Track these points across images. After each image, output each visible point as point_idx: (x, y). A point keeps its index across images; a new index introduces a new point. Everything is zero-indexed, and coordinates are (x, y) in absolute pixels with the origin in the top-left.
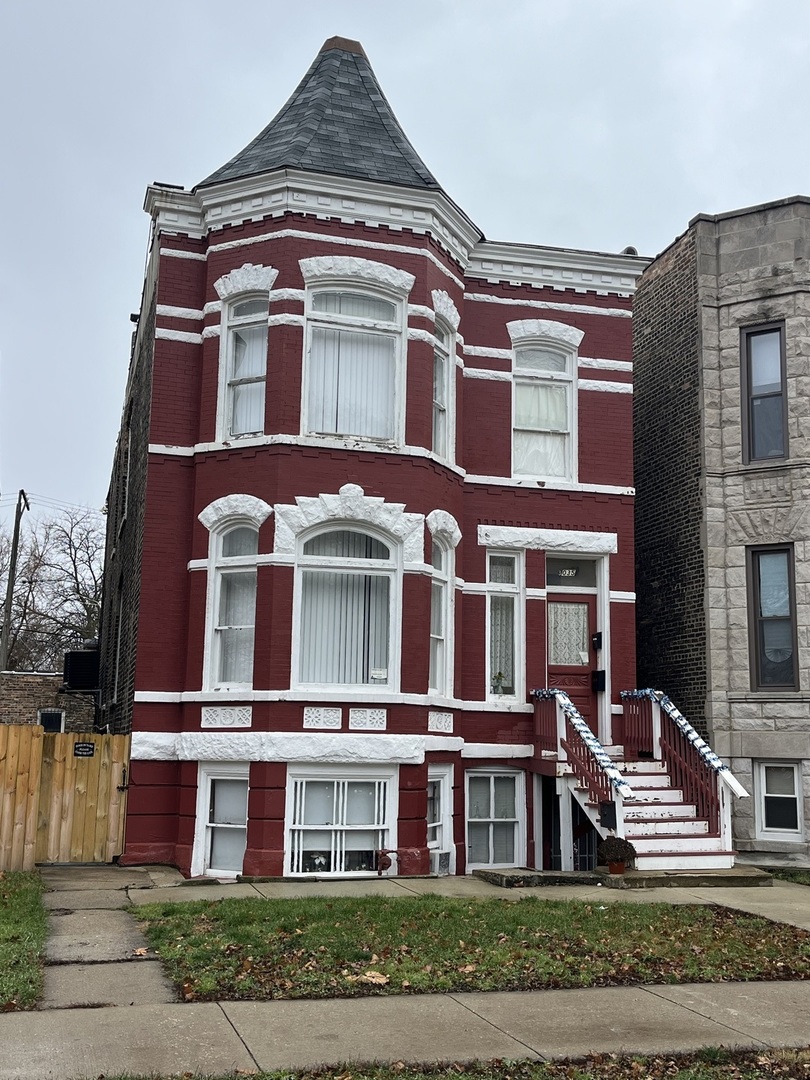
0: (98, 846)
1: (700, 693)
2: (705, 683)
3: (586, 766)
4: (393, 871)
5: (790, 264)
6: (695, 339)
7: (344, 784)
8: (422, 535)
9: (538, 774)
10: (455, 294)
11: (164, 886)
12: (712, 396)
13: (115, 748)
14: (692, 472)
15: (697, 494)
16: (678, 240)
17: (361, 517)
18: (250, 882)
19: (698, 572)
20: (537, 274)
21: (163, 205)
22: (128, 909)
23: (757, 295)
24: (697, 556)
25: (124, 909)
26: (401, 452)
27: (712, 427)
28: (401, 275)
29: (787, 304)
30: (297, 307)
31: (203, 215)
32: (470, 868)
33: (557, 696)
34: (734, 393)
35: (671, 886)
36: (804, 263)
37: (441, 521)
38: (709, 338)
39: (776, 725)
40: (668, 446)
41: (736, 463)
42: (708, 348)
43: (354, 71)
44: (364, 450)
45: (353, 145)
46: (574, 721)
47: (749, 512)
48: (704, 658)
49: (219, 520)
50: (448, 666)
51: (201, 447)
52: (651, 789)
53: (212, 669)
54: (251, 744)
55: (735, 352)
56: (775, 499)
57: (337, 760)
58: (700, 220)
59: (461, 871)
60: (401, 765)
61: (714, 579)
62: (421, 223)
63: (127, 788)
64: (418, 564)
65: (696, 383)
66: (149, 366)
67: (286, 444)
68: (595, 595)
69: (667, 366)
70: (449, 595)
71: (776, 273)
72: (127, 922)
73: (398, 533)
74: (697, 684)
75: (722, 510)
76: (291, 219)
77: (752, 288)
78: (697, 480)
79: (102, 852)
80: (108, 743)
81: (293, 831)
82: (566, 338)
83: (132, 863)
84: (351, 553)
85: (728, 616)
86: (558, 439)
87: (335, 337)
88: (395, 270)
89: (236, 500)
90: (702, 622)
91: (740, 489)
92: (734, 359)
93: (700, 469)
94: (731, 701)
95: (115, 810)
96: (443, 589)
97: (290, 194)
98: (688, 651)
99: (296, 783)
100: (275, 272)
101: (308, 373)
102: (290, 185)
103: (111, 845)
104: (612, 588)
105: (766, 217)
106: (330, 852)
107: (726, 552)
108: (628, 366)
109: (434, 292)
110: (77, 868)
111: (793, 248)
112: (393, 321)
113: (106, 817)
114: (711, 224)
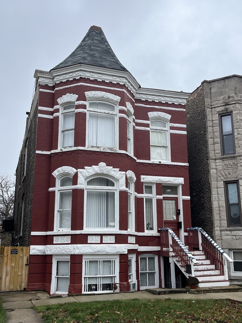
0: (19, 285)
1: (211, 228)
2: (213, 225)
3: (179, 252)
4: (118, 290)
5: (233, 95)
6: (205, 118)
7: (101, 261)
8: (125, 178)
9: (162, 256)
10: (132, 103)
11: (43, 300)
12: (211, 135)
13: (25, 251)
14: (205, 159)
15: (207, 165)
16: (198, 88)
17: (105, 173)
18: (72, 296)
19: (209, 190)
20: (157, 98)
21: (40, 75)
22: (33, 308)
23: (224, 104)
24: (208, 185)
25: (32, 308)
26: (117, 152)
27: (211, 144)
28: (116, 97)
29: (233, 107)
30: (84, 107)
31: (53, 79)
32: (142, 288)
33: (169, 230)
34: (218, 134)
35: (211, 293)
36: (237, 94)
37: (130, 174)
38: (209, 118)
39: (236, 238)
40: (197, 151)
41: (219, 155)
42: (209, 120)
43: (100, 36)
44: (106, 151)
45: (100, 57)
46: (175, 238)
47: (224, 171)
48: (212, 217)
49: (59, 175)
50: (133, 221)
51: (53, 151)
52: (200, 260)
53: (57, 224)
54: (70, 249)
55: (218, 122)
56: (232, 167)
57: (99, 253)
58: (205, 82)
59: (139, 290)
60: (120, 254)
61: (214, 192)
62: (122, 81)
63: (29, 265)
64: (124, 188)
65: (205, 131)
66: (35, 126)
67: (81, 150)
68: (177, 197)
69: (196, 126)
70: (133, 198)
71: (229, 97)
72: (34, 313)
73: (117, 178)
74: (210, 225)
75: (215, 170)
76: (82, 79)
77: (222, 102)
78: (207, 161)
79: (20, 287)
80: (22, 250)
81: (85, 278)
82: (166, 118)
83: (31, 290)
84: (102, 185)
85: (219, 204)
86: (164, 149)
87: (96, 116)
88: (115, 95)
89: (65, 168)
90: (211, 205)
91: (221, 164)
92: (217, 124)
93: (208, 158)
94: (221, 231)
95: (24, 272)
96: (131, 196)
97: (82, 72)
98: (206, 215)
99: (86, 261)
100: (77, 96)
101: (88, 127)
102: (82, 69)
103: (23, 284)
104: (183, 195)
105: (225, 81)
106: (97, 285)
107: (217, 183)
108: (185, 126)
109: (126, 102)
110: (10, 293)
111: (234, 90)
112: (114, 111)
113: (21, 275)
114: (208, 83)
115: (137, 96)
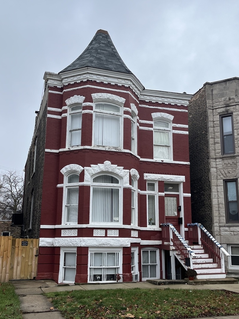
0: (29, 274)
1: (211, 224)
2: (212, 221)
3: (179, 246)
4: (121, 280)
5: (234, 97)
6: (206, 119)
7: (106, 253)
8: (128, 176)
9: (163, 250)
10: (137, 105)
11: (51, 287)
12: (212, 135)
13: (34, 243)
14: (206, 158)
15: (208, 164)
16: (200, 90)
17: (110, 171)
18: (79, 285)
19: (209, 187)
20: (160, 99)
21: (50, 78)
23: (224, 106)
24: (208, 183)
25: (42, 294)
26: (122, 151)
27: (212, 144)
28: (121, 99)
29: (233, 108)
30: (91, 108)
31: (61, 81)
32: (144, 279)
33: (170, 225)
34: (218, 134)
35: (208, 284)
36: (238, 96)
37: (134, 172)
38: (210, 118)
39: (234, 234)
40: (198, 150)
41: (219, 155)
42: (210, 121)
43: (106, 39)
44: (111, 150)
45: (107, 61)
46: (176, 233)
47: (224, 169)
48: (212, 214)
49: (67, 172)
50: (136, 217)
51: (61, 150)
52: (199, 254)
53: (65, 218)
54: (77, 241)
55: (218, 122)
56: (232, 166)
57: (104, 246)
58: (207, 84)
59: (141, 280)
60: (124, 247)
61: (214, 189)
62: (127, 84)
63: (38, 255)
64: (128, 185)
65: (207, 131)
66: (44, 126)
67: (88, 149)
68: (179, 195)
69: (197, 126)
70: (136, 195)
71: (230, 99)
72: (44, 298)
73: (121, 176)
74: (209, 221)
75: (216, 169)
76: (89, 82)
77: (223, 104)
78: (208, 160)
79: (30, 276)
80: (32, 241)
81: (90, 268)
82: (169, 118)
83: (39, 279)
84: (107, 182)
85: (218, 201)
86: (167, 148)
87: (102, 117)
88: (120, 97)
89: (72, 166)
90: (211, 203)
91: (221, 163)
92: (218, 124)
93: (209, 157)
94: (220, 227)
95: (34, 262)
96: (134, 193)
97: (89, 74)
98: (206, 211)
99: (91, 253)
100: (84, 98)
101: (94, 128)
102: (89, 72)
103: (33, 274)
104: (184, 192)
105: (226, 83)
106: (101, 275)
107: (217, 181)
108: (187, 126)
109: (131, 104)
110: (21, 281)
111: (235, 92)
112: (119, 112)
113: (31, 265)
114: (210, 85)
115: (142, 98)
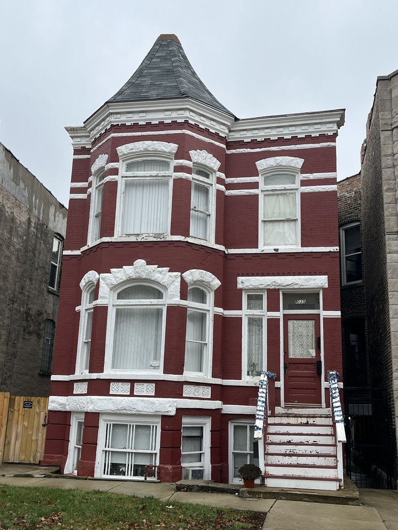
0: (32, 454)
7: (133, 426)
8: (179, 284)
10: (216, 151)
13: (42, 404)
17: (144, 277)
20: (273, 132)
26: (167, 240)
27: (390, 203)
28: (170, 146)
30: (115, 172)
31: (89, 136)
37: (197, 276)
38: (386, 150)
42: (386, 156)
44: (147, 240)
45: (151, 84)
49: (86, 285)
51: (83, 249)
54: (84, 402)
58: (379, 80)
60: (162, 416)
61: (393, 299)
62: (182, 117)
63: (46, 425)
64: (176, 300)
65: (382, 178)
67: (106, 242)
68: (317, 314)
70: (211, 318)
73: (165, 284)
75: (397, 255)
76: (113, 128)
79: (34, 459)
80: (39, 402)
81: (106, 451)
82: (292, 165)
88: (167, 143)
89: (90, 274)
93: (384, 231)
95: (41, 436)
96: (207, 315)
97: (112, 116)
99: (107, 425)
100: (107, 156)
101: (122, 204)
104: (325, 309)
106: (125, 465)
108: (333, 175)
109: (192, 152)
112: (168, 170)
113: (37, 440)
114: (386, 81)
115: (236, 136)
